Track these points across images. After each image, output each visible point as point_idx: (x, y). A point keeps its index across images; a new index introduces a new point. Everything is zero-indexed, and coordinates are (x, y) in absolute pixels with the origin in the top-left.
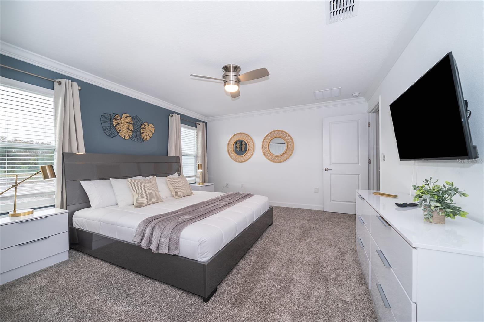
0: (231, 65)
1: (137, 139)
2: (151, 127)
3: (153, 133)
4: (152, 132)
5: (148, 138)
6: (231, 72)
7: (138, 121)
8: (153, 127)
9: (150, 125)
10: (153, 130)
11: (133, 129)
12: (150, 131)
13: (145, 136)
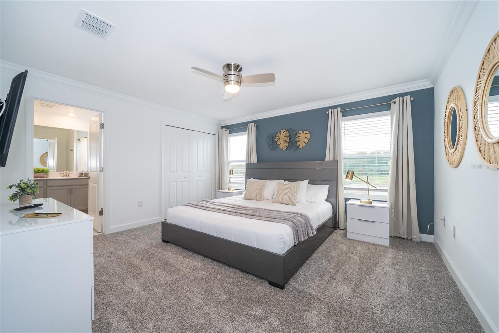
0: (232, 64)
1: (292, 147)
2: (306, 134)
3: (309, 139)
4: (307, 138)
5: (304, 145)
6: (232, 71)
7: (292, 132)
8: (308, 133)
9: (305, 131)
10: (308, 136)
11: (289, 141)
12: (306, 137)
13: (301, 144)
